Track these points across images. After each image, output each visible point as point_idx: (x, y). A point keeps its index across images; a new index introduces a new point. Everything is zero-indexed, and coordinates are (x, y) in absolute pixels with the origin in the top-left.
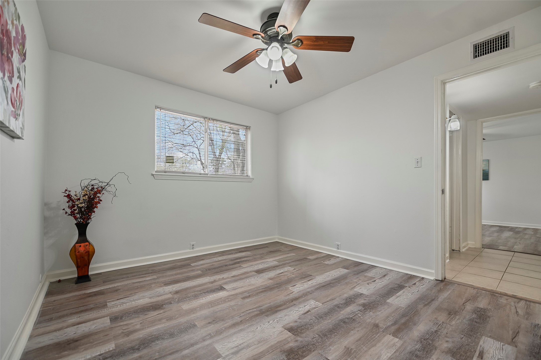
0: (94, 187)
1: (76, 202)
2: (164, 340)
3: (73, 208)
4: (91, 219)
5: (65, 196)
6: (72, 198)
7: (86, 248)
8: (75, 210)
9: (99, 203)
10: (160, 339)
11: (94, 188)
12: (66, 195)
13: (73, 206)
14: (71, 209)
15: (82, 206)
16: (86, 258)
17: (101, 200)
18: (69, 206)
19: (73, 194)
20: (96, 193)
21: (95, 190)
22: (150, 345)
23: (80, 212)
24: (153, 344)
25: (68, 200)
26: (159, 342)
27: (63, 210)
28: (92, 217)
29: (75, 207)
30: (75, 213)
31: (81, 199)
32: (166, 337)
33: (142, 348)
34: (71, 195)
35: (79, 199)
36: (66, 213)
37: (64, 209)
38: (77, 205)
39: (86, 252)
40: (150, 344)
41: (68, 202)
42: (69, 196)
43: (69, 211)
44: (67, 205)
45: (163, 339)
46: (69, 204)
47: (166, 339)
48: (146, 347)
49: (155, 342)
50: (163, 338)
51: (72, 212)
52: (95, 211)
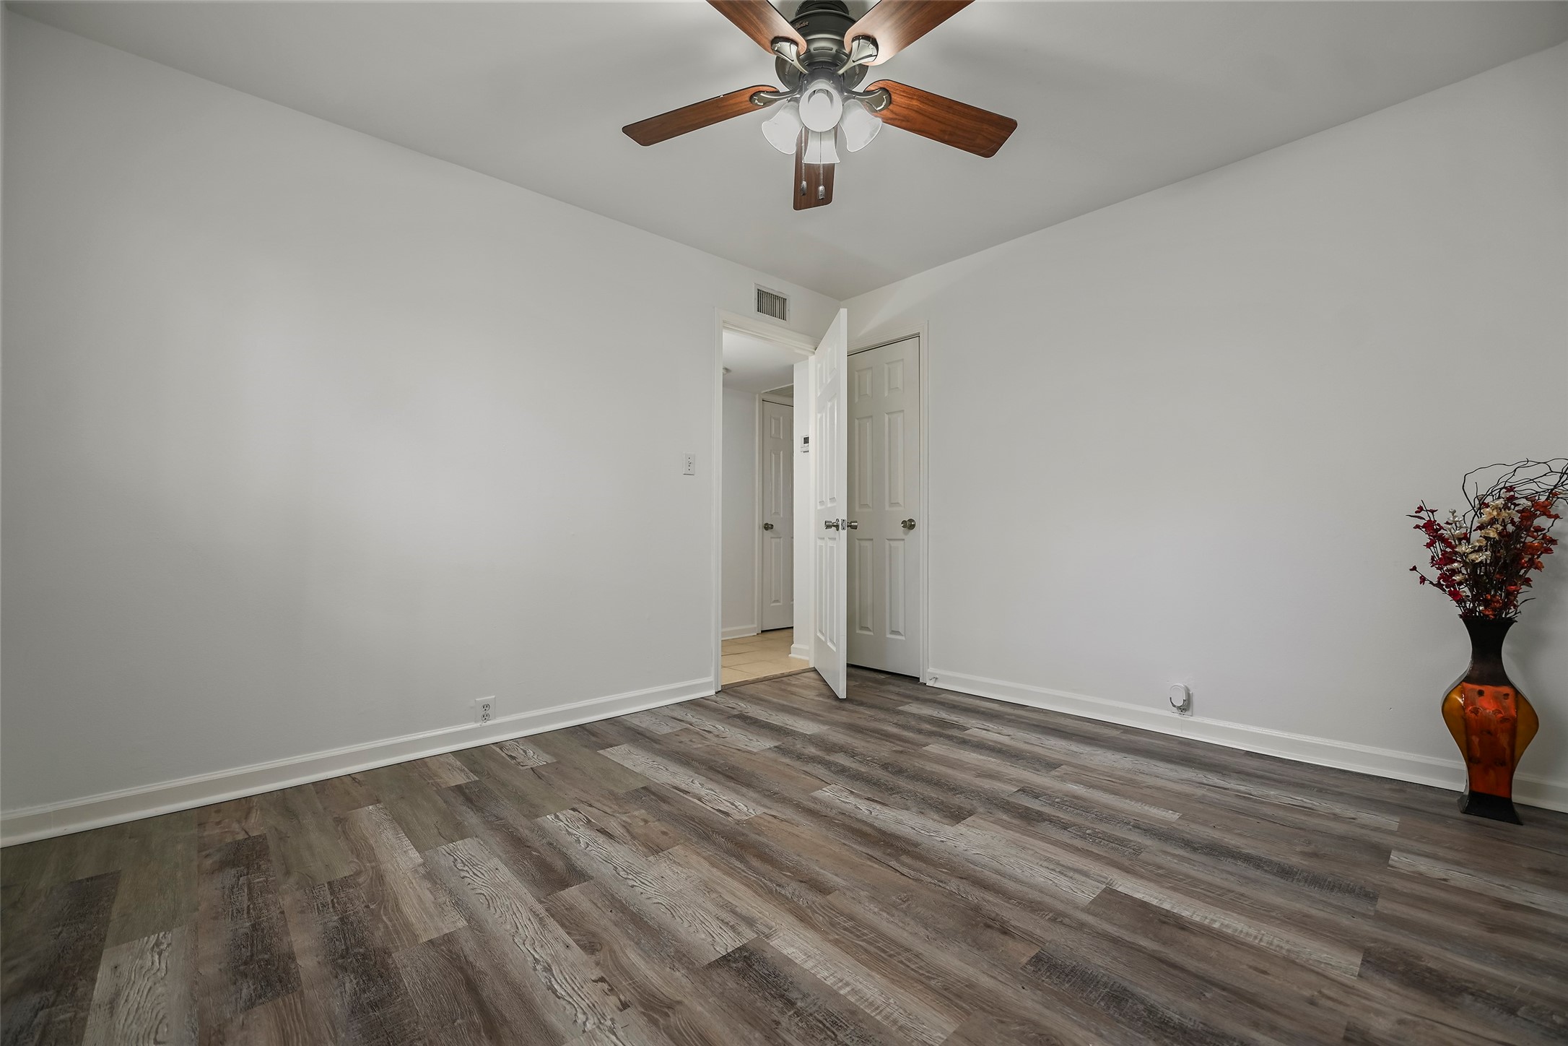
0: (1514, 496)
1: (1457, 545)
2: (1152, 1006)
3: (1449, 567)
4: (1515, 607)
5: (1417, 527)
6: (1442, 531)
7: (1504, 704)
8: (1454, 572)
9: (1548, 551)
10: (1159, 1016)
11: (1517, 498)
12: (1421, 523)
13: (1447, 559)
14: (1440, 569)
15: (1479, 560)
16: (1504, 740)
17: (1553, 542)
18: (1433, 558)
19: (1440, 519)
20: (1527, 515)
21: (1519, 504)
22: (1199, 1028)
23: (1474, 581)
24: (1190, 1024)
25: (1430, 539)
26: (1170, 1014)
27: (1411, 570)
28: (1520, 598)
29: (1455, 561)
30: (1455, 580)
31: (1476, 536)
32: (1141, 1007)
33: (1231, 1042)
34: (1438, 525)
35: (1466, 538)
36: (1423, 580)
37: (1414, 569)
38: (1464, 555)
39: (1504, 720)
40: (1197, 1031)
41: (1429, 545)
42: (1430, 527)
43: (1434, 574)
44: (1428, 553)
45: (1151, 1010)
46: (1433, 551)
47: (1145, 1005)
48: (1217, 1036)
49: (1181, 1025)
50: (1150, 1012)
51: (1442, 577)
52: (1529, 580)
